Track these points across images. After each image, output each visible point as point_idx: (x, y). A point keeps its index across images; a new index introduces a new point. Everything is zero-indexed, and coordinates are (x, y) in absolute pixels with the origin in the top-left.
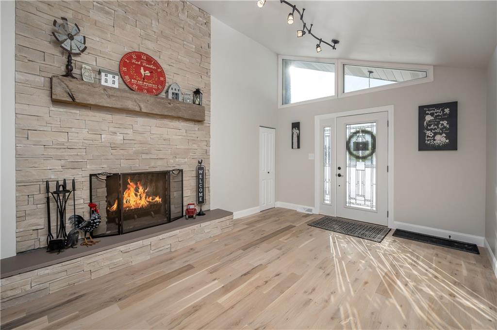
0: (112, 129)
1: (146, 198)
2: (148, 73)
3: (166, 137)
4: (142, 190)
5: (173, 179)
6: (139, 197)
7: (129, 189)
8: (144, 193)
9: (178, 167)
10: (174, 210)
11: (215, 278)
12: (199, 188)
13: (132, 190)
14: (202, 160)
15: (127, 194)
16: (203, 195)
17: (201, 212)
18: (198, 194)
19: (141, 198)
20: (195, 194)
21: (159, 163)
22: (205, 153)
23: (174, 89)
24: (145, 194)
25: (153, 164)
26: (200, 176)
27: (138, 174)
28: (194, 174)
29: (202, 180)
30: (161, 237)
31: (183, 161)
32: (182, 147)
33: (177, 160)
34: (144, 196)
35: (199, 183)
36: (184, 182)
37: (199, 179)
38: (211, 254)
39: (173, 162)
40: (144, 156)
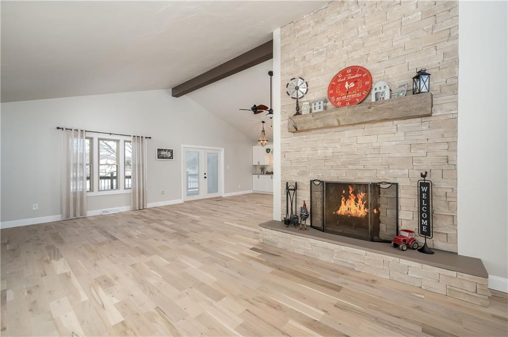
0: (325, 145)
1: (364, 209)
2: (352, 85)
3: (375, 145)
4: (361, 202)
5: (385, 193)
6: (358, 207)
7: (350, 199)
8: (363, 204)
9: (392, 181)
10: (385, 230)
11: (327, 310)
12: (421, 212)
13: (353, 200)
14: (426, 173)
15: (349, 203)
16: (429, 223)
17: (425, 247)
18: (421, 222)
19: (360, 208)
20: (416, 219)
21: (367, 174)
22: (445, 161)
23: (378, 89)
24: (363, 206)
25: (359, 175)
26: (424, 195)
27: (364, 185)
28: (415, 191)
29: (427, 201)
30: (343, 248)
31: (399, 172)
32: (398, 155)
33: (391, 171)
34: (362, 207)
35: (421, 206)
36: (400, 200)
37: (421, 199)
38: (379, 299)
39: (384, 173)
40: (350, 167)
